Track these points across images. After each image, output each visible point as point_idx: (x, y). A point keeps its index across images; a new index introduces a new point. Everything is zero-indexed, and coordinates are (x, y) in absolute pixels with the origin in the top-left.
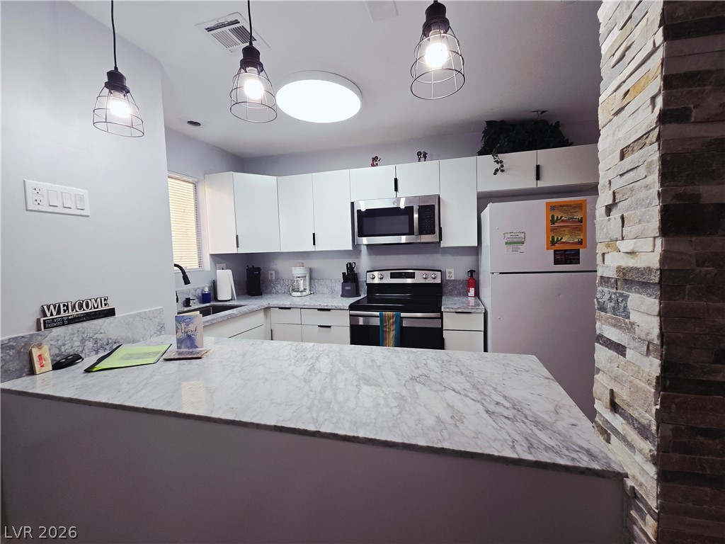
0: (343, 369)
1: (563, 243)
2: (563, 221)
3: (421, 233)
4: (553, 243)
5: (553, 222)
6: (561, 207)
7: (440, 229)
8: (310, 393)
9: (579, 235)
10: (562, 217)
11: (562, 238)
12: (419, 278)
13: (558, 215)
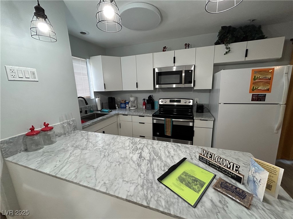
0: (155, 157)
1: (258, 90)
2: (260, 79)
3: (185, 83)
4: (253, 90)
5: (254, 79)
6: (260, 72)
7: (194, 81)
8: (142, 174)
9: (268, 86)
10: (260, 77)
11: (258, 88)
12: (183, 102)
13: (258, 76)
